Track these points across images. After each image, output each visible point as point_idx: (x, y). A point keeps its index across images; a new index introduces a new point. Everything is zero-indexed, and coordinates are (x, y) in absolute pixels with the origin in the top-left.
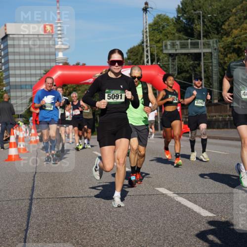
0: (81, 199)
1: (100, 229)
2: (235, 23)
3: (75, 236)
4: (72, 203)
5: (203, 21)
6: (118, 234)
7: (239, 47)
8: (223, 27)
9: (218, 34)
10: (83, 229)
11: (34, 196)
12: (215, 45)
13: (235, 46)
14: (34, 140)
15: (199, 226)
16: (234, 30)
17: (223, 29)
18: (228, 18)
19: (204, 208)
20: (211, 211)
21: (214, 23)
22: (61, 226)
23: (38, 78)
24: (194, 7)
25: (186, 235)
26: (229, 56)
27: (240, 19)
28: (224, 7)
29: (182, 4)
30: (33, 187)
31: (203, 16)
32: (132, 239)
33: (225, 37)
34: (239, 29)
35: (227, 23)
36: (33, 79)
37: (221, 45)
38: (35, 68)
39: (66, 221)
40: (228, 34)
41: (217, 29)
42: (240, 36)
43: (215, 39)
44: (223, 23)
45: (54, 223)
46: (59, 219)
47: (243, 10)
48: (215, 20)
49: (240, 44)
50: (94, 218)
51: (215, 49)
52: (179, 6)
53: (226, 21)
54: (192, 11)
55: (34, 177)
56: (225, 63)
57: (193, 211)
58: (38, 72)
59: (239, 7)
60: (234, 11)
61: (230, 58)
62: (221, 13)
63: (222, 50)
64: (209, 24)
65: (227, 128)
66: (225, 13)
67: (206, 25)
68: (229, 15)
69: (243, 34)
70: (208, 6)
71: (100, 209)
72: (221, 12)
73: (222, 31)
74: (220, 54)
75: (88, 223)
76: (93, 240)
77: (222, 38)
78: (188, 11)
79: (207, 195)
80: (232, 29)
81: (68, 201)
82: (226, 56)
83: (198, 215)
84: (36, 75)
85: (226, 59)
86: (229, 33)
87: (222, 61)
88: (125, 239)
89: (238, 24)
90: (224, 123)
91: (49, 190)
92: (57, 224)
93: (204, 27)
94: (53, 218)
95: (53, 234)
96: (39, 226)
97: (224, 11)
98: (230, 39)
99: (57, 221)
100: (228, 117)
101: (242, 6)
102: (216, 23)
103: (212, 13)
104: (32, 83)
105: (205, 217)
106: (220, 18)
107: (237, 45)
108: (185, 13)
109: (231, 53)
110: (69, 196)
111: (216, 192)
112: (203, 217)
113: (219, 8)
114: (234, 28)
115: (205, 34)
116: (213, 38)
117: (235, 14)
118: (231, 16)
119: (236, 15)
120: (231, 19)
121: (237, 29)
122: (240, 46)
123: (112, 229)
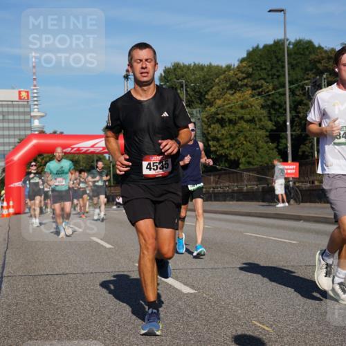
0: (55, 276)
1: (75, 309)
2: (219, 93)
3: (48, 317)
4: (45, 280)
5: (186, 90)
6: (94, 313)
7: (222, 118)
8: (206, 97)
9: (201, 104)
10: (57, 309)
11: (5, 274)
12: (198, 115)
13: (218, 116)
14: (7, 213)
15: (180, 303)
16: (217, 101)
17: (205, 99)
18: (211, 88)
19: (186, 284)
20: (193, 287)
21: (197, 92)
22: (34, 306)
23: (11, 147)
24: (176, 75)
25: (166, 313)
26: (212, 126)
27: (223, 89)
28: (208, 77)
29: (164, 72)
30: (4, 264)
31: (186, 85)
32: (109, 318)
33: (208, 107)
34: (222, 100)
35: (210, 93)
36: (7, 148)
37: (204, 115)
38: (9, 136)
39: (39, 300)
40: (211, 104)
41: (200, 99)
42: (223, 106)
43: (198, 109)
44: (206, 93)
45: (26, 303)
46: (32, 298)
47: (226, 81)
48: (197, 90)
49: (224, 114)
50: (69, 297)
51: (199, 119)
52: (161, 74)
53: (209, 91)
54: (175, 80)
55: (5, 253)
56: (208, 133)
57: (174, 288)
58: (12, 140)
59: (222, 77)
60: (217, 81)
61: (214, 129)
62: (203, 83)
63: (206, 120)
64: (191, 93)
65: (211, 200)
66: (208, 83)
67: (189, 94)
68: (212, 85)
69: (227, 104)
70: (190, 75)
71: (76, 287)
72: (205, 81)
73: (205, 101)
74: (203, 124)
75: (63, 302)
76: (68, 320)
77: (205, 108)
78: (170, 80)
79: (189, 271)
80: (215, 99)
81: (41, 279)
82: (209, 126)
83: (179, 291)
84: (9, 144)
85: (210, 129)
86: (213, 102)
87: (205, 132)
88: (102, 319)
89: (221, 94)
90: (207, 195)
91: (21, 267)
92: (29, 304)
93: (186, 96)
94: (24, 297)
95: (24, 315)
96: (9, 306)
97: (207, 81)
98: (213, 110)
99: (29, 301)
100: (212, 189)
101: (225, 77)
102: (199, 92)
103: (195, 82)
104: (5, 153)
105: (186, 294)
106: (203, 88)
107: (220, 116)
108: (168, 82)
109: (214, 123)
110: (43, 273)
111: (198, 267)
112: (184, 294)
113: (201, 77)
114: (218, 99)
115: (188, 103)
116: (196, 108)
117: (218, 84)
118: (213, 87)
119: (219, 86)
120: (214, 89)
121: (219, 99)
122: (223, 116)
123: (88, 307)
